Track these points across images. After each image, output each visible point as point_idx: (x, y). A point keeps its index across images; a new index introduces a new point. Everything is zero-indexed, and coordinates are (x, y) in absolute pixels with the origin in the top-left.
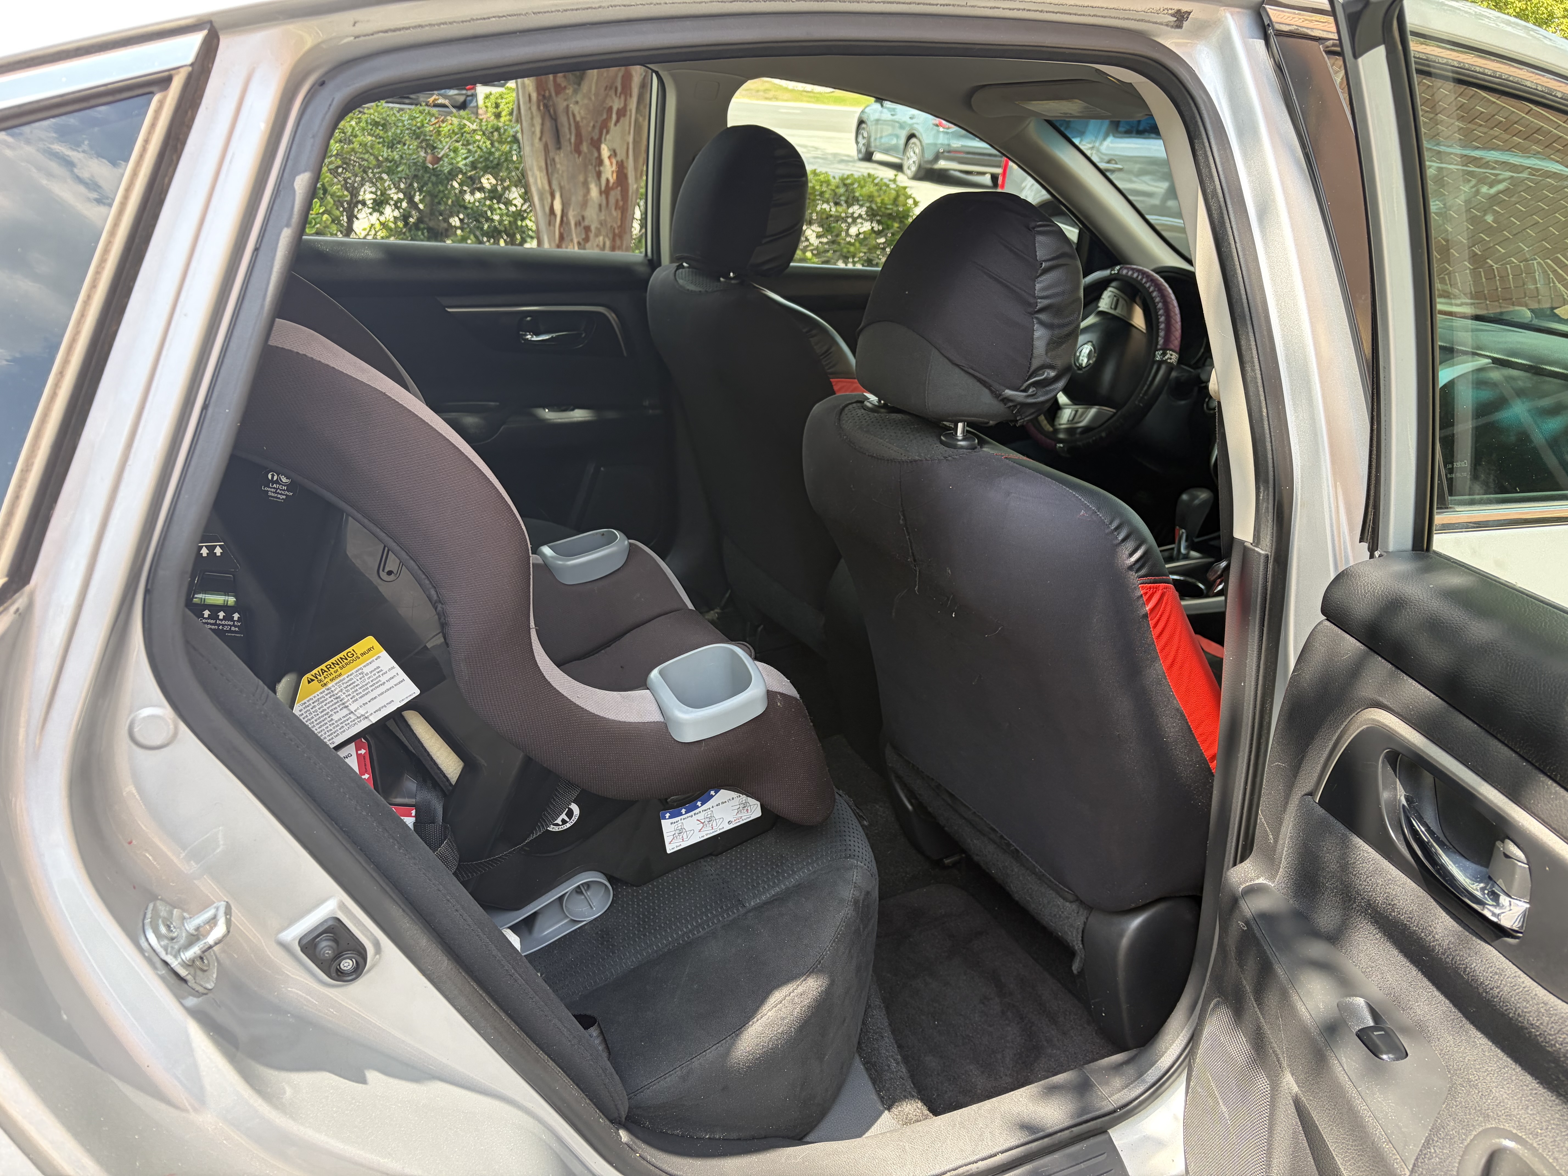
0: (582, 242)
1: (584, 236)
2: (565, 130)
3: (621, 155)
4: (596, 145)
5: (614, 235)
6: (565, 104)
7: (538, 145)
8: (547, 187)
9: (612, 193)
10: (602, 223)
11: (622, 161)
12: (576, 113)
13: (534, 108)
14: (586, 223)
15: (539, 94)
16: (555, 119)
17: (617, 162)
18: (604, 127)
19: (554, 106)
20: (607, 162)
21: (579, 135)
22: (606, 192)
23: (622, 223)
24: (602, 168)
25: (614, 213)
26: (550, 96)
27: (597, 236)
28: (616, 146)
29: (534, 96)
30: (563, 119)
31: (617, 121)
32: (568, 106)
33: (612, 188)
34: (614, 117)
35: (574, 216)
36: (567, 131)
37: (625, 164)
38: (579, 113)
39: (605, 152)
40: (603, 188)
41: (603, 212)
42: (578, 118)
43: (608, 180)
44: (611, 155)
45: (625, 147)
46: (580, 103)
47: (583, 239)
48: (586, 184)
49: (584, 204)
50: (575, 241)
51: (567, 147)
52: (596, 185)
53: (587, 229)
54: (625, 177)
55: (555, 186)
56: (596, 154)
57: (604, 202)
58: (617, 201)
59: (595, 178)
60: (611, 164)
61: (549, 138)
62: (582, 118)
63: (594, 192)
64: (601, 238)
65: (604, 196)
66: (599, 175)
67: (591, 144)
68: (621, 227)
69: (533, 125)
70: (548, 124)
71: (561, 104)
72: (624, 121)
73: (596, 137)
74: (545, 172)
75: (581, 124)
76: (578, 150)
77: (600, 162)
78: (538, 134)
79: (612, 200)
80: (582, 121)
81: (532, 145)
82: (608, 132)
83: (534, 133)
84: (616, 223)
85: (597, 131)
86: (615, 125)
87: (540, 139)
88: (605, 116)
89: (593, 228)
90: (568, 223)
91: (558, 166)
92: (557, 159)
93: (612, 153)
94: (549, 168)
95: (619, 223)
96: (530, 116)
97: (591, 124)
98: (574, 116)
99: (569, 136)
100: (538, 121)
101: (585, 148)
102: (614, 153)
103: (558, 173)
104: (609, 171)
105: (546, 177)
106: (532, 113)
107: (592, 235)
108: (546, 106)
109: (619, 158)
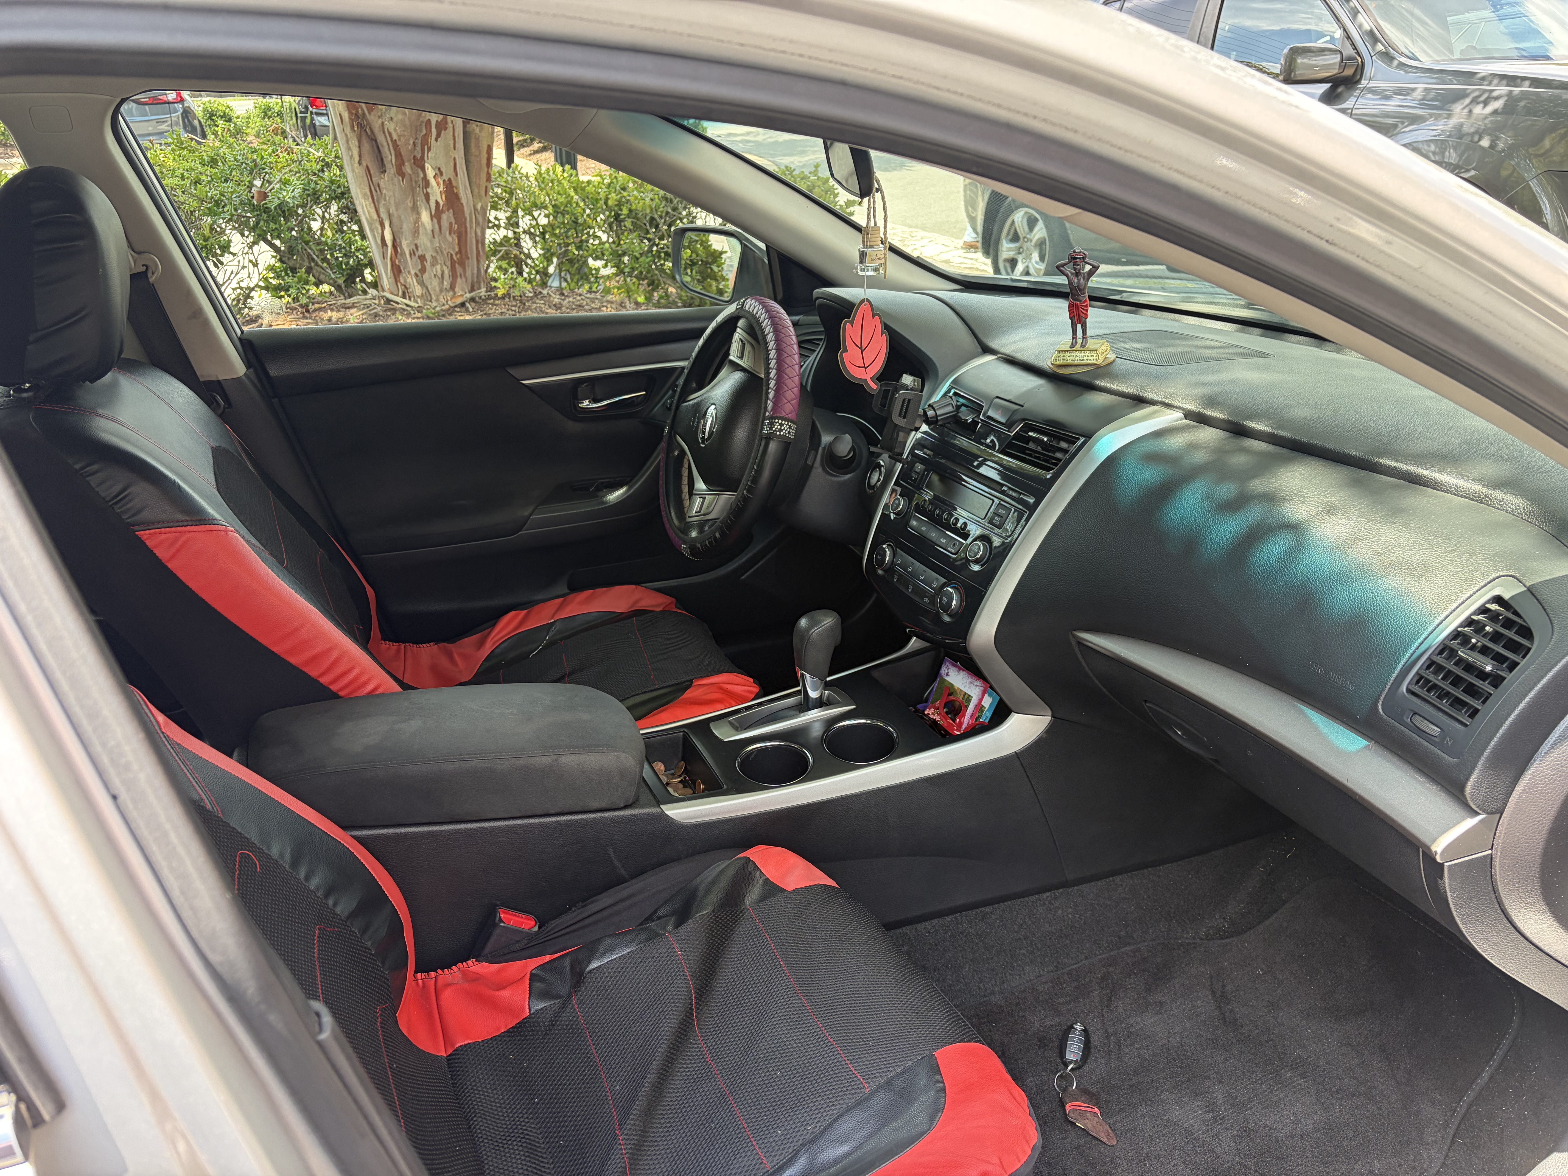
0: (419, 274)
1: (420, 267)
2: (385, 151)
3: (448, 173)
4: (419, 164)
5: (453, 263)
6: (380, 121)
7: (360, 171)
8: (375, 217)
9: (444, 217)
10: (438, 251)
11: (450, 180)
12: (392, 131)
13: (348, 130)
14: (420, 253)
15: (350, 113)
16: (373, 140)
17: (444, 181)
18: (425, 143)
19: (369, 124)
20: (433, 182)
21: (399, 155)
22: (437, 215)
23: (460, 248)
24: (429, 190)
25: (450, 239)
26: (364, 114)
27: (433, 265)
28: (441, 163)
29: (346, 115)
30: (381, 139)
31: (438, 135)
32: (383, 123)
33: (443, 212)
34: (434, 131)
35: (408, 245)
36: (388, 152)
37: (454, 183)
38: (395, 130)
39: (430, 173)
40: (433, 212)
41: (437, 239)
42: (395, 137)
43: (437, 203)
44: (436, 174)
45: (452, 164)
46: (395, 119)
47: (420, 271)
48: (415, 209)
49: (416, 232)
50: (413, 272)
51: (391, 170)
52: (426, 209)
53: (422, 258)
54: (457, 197)
55: (384, 215)
56: (422, 175)
57: (437, 226)
58: (451, 224)
59: (424, 201)
60: (438, 184)
61: (368, 160)
62: (399, 136)
63: (425, 217)
64: (439, 267)
65: (435, 220)
66: (427, 197)
67: (414, 163)
68: (460, 252)
69: (349, 149)
70: (366, 146)
71: (376, 124)
72: (447, 135)
73: (419, 156)
74: (370, 199)
75: (398, 143)
76: (401, 173)
77: (427, 184)
78: (357, 158)
79: (445, 224)
80: (400, 140)
81: (353, 171)
82: (429, 149)
83: (351, 157)
84: (453, 249)
85: (419, 148)
86: (436, 140)
87: (360, 163)
88: (424, 132)
89: (428, 257)
90: (403, 253)
91: (384, 192)
92: (382, 184)
93: (438, 172)
94: (375, 194)
95: (457, 250)
96: (345, 138)
97: (411, 142)
98: (390, 134)
99: (390, 157)
100: (354, 143)
101: (408, 168)
102: (439, 172)
103: (385, 200)
104: (436, 191)
105: (372, 205)
106: (346, 135)
107: (428, 265)
108: (360, 126)
109: (445, 177)
